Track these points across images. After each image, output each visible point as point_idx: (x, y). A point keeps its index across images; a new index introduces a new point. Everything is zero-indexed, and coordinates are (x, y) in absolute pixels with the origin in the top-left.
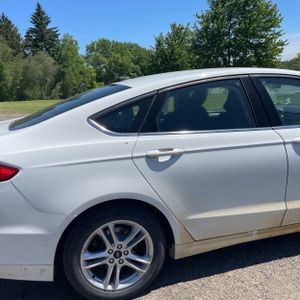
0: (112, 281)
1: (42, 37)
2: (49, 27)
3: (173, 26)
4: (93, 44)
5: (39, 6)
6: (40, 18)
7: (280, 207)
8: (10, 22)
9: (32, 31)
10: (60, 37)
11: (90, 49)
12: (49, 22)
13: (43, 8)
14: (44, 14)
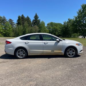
0: (20, 56)
1: (36, 21)
2: (38, 19)
3: (69, 19)
4: (49, 23)
5: (36, 14)
6: (36, 17)
7: (42, 51)
8: (29, 18)
9: (34, 20)
10: (41, 22)
11: (48, 25)
12: (38, 18)
13: (37, 15)
14: (37, 16)
